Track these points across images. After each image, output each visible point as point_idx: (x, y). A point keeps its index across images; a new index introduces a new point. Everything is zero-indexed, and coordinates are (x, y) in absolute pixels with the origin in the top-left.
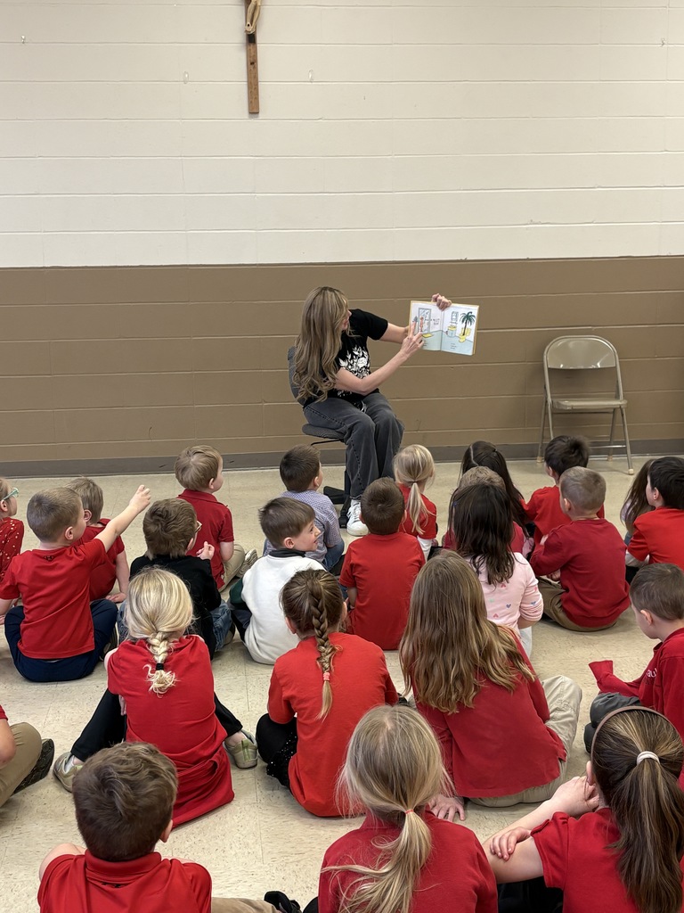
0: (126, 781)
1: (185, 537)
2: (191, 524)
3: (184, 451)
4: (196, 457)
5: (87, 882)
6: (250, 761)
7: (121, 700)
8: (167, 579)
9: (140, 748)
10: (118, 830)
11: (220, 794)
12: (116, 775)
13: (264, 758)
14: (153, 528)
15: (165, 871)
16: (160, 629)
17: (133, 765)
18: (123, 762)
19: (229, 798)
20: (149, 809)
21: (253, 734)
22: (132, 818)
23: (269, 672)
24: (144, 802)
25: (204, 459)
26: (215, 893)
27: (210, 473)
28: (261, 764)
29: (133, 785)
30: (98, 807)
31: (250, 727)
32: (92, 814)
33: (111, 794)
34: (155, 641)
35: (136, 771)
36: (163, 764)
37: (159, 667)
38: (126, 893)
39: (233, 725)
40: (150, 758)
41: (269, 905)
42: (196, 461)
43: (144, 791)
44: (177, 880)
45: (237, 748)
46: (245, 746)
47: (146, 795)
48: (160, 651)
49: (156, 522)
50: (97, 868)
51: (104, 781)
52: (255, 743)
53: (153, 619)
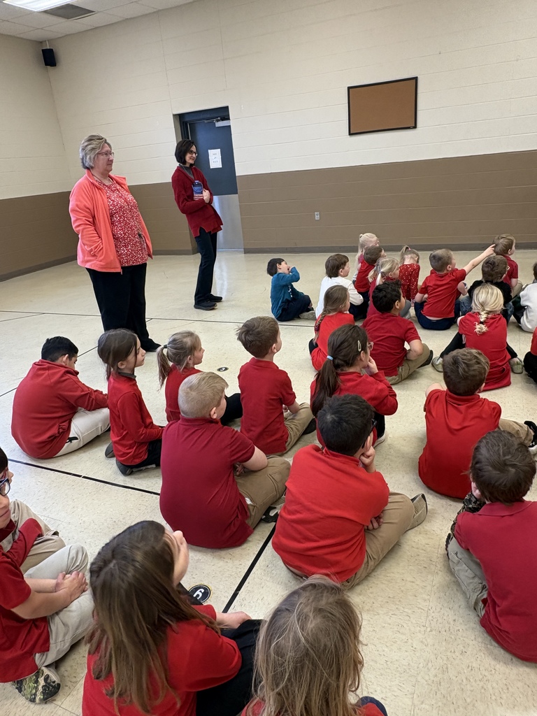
0: (464, 363)
1: (501, 274)
2: (505, 268)
3: (497, 237)
4: (502, 240)
5: (446, 402)
6: (520, 371)
7: (463, 336)
8: (492, 289)
9: (474, 351)
10: (459, 382)
11: (505, 382)
12: (461, 360)
13: (526, 370)
14: (486, 269)
15: (481, 403)
16: (486, 309)
17: (469, 357)
18: (465, 355)
19: (508, 384)
20: (474, 376)
21: (522, 359)
22: (466, 378)
23: (531, 336)
24: (472, 373)
25: (506, 240)
26: (502, 417)
27: (509, 247)
28: (525, 372)
29: (468, 365)
30: (452, 371)
31: (521, 356)
32: (449, 374)
33: (458, 367)
34: (482, 313)
35: (470, 360)
36: (483, 359)
37: (481, 323)
38: (462, 408)
39: (514, 355)
40: (478, 356)
41: (526, 426)
42: (502, 242)
43: (473, 368)
44: (486, 407)
45: (514, 364)
46: (518, 364)
47: (474, 370)
48: (483, 317)
49: (488, 267)
50: (450, 397)
51: (455, 362)
52: (523, 363)
53: (483, 305)
